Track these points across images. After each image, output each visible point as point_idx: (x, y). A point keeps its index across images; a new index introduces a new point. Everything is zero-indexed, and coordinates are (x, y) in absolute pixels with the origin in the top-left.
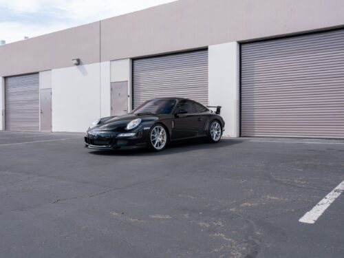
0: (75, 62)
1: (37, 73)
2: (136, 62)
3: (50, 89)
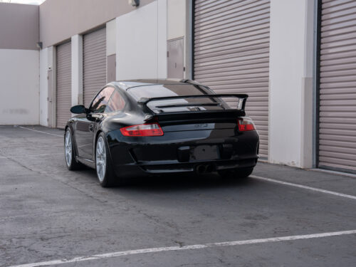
3: (115, 55)
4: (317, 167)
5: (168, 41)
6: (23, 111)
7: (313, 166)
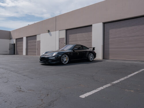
0: (48, 31)
1: (36, 35)
2: (68, 31)
3: (40, 41)
4: (104, 59)
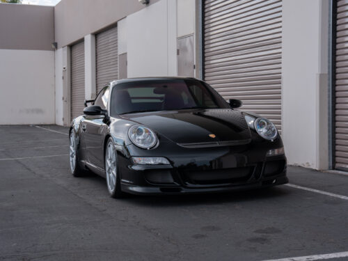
3: (126, 53)
5: (179, 39)
6: (39, 111)
7: (329, 167)
